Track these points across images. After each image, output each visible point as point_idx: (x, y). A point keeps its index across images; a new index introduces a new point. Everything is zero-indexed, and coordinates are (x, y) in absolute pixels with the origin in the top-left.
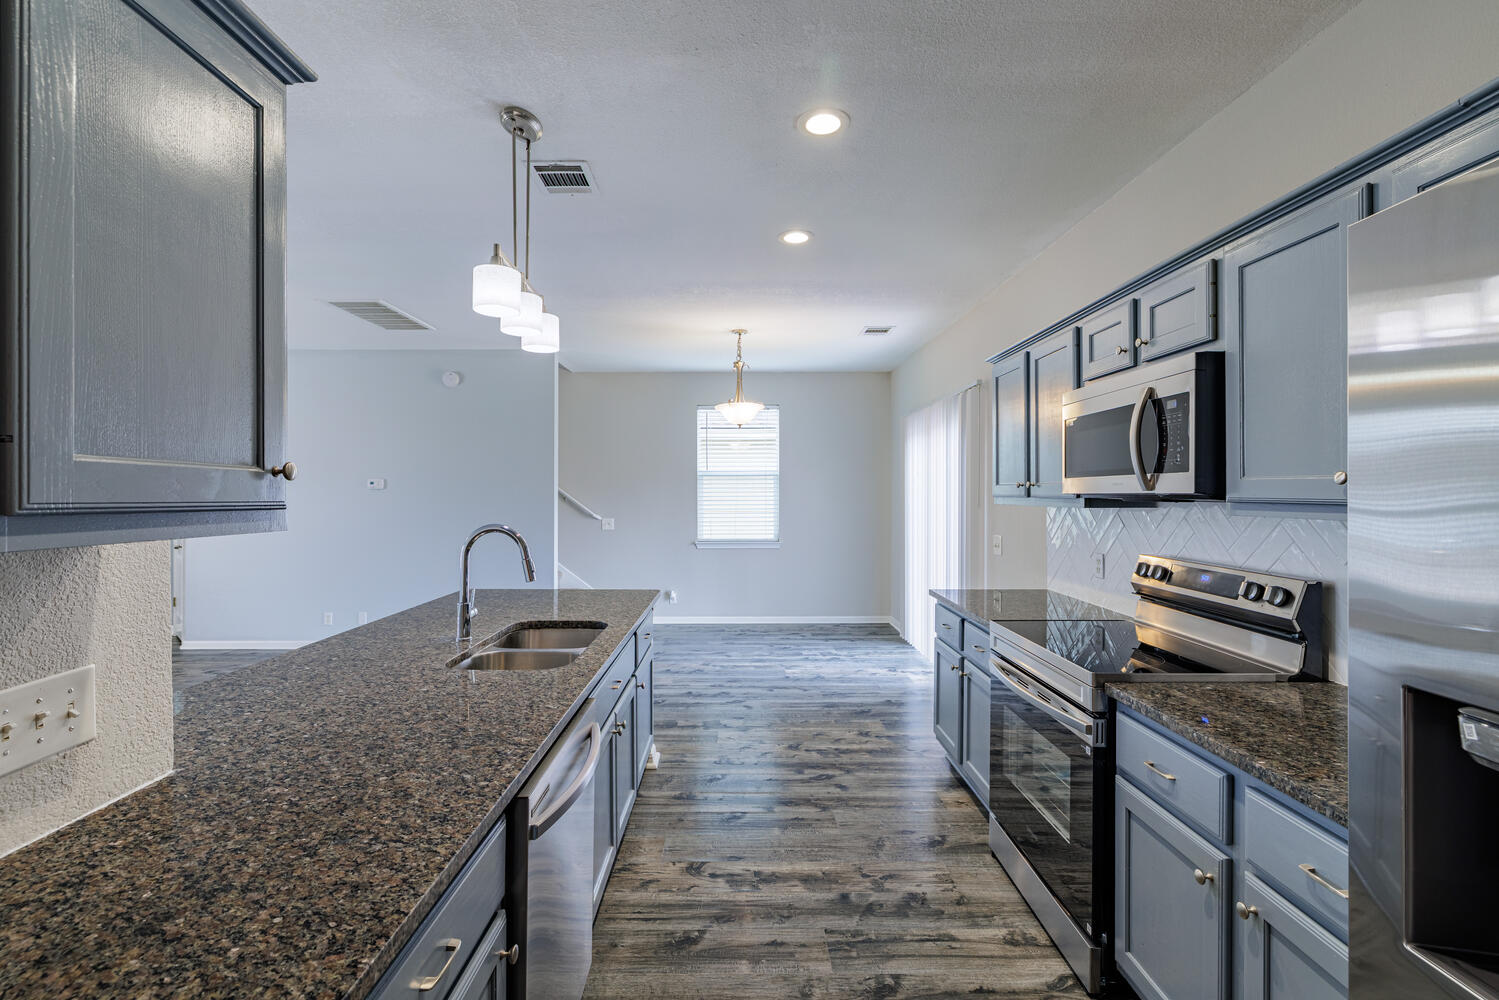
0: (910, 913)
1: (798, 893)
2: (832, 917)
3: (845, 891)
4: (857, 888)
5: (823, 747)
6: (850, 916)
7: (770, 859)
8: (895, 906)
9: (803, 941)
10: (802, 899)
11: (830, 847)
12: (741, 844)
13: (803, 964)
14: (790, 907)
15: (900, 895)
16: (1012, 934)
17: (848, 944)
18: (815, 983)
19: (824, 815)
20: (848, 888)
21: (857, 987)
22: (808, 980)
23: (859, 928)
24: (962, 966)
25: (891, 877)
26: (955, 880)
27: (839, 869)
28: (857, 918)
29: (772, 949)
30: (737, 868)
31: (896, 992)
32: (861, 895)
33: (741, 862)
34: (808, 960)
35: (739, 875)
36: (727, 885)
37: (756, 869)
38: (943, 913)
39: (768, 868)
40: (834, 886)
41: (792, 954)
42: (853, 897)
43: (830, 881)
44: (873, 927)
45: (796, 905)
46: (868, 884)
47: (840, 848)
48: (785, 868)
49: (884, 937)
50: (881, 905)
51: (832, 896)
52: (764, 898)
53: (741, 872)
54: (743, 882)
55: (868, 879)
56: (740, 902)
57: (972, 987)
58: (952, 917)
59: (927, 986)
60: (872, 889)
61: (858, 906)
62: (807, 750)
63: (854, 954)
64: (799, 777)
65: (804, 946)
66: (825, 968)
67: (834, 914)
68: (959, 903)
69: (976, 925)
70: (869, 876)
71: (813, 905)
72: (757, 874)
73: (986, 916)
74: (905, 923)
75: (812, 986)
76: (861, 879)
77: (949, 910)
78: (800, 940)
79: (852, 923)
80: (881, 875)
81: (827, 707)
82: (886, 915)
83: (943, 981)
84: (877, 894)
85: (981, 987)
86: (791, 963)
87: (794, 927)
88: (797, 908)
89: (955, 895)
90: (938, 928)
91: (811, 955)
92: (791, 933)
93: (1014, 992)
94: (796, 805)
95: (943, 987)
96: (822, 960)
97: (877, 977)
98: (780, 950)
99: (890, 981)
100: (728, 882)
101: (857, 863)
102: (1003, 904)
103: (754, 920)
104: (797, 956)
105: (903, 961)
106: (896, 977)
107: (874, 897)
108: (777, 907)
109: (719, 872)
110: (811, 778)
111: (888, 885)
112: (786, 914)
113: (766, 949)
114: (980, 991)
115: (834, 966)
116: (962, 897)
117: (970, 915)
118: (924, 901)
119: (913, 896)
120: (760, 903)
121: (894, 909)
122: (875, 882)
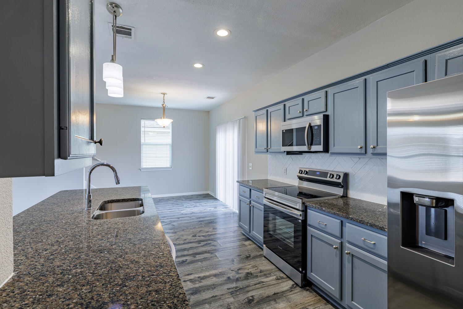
0: (249, 278)
1: (214, 280)
2: (227, 285)
3: (228, 276)
4: (231, 275)
5: (204, 234)
6: (233, 283)
7: (201, 272)
8: (244, 277)
9: (222, 294)
10: (216, 282)
11: (218, 264)
12: (190, 270)
13: (224, 300)
14: (214, 285)
15: (244, 274)
16: (277, 277)
17: (235, 291)
18: (230, 304)
19: (212, 255)
20: (229, 275)
21: (242, 302)
22: (228, 304)
23: (236, 286)
24: (268, 289)
25: (240, 269)
26: (257, 266)
27: (224, 270)
28: (235, 283)
29: (214, 298)
30: (192, 277)
31: (254, 300)
32: (233, 276)
33: (192, 275)
34: (225, 299)
35: (193, 279)
36: (191, 283)
37: (197, 276)
38: (257, 276)
39: (202, 275)
40: (224, 276)
41: (220, 298)
42: (231, 277)
43: (223, 274)
44: (240, 284)
45: (215, 284)
46: (234, 273)
47: (222, 264)
48: (207, 274)
49: (245, 287)
50: (240, 278)
51: (225, 279)
52: (204, 284)
53: (194, 278)
54: (196, 281)
55: (233, 271)
56: (198, 287)
57: (273, 293)
58: (260, 276)
59: (261, 297)
60: (236, 274)
61: (234, 279)
62: (199, 236)
63: (238, 293)
64: (200, 245)
65: (222, 295)
66: (232, 300)
67: (228, 284)
68: (261, 272)
69: (267, 277)
70: (233, 270)
71: (220, 283)
72: (199, 277)
73: (269, 274)
74: (249, 281)
75: (230, 306)
76: (231, 272)
77: (259, 274)
78: (221, 294)
79: (234, 285)
80: (237, 269)
81: (200, 222)
82: (243, 280)
83: (265, 294)
84: (238, 275)
85: (275, 293)
86: (221, 301)
87: (218, 290)
88: (216, 285)
89: (259, 270)
90: (258, 280)
91: (226, 297)
92: (217, 292)
93: (283, 292)
94: (203, 254)
95: (265, 295)
96: (230, 298)
97: (247, 298)
98: (216, 298)
99: (251, 298)
100: (190, 282)
101: (228, 267)
102: (272, 270)
103: (204, 291)
104: (222, 298)
105: (252, 292)
106: (252, 296)
107: (237, 276)
108: (210, 286)
109: (186, 280)
110: (204, 245)
111: (240, 272)
112: (213, 287)
113: (211, 299)
114: (275, 294)
115: (234, 298)
116: (261, 270)
117: (265, 275)
118: (251, 274)
119: (248, 273)
120: (204, 286)
121: (244, 278)
122: (236, 272)
